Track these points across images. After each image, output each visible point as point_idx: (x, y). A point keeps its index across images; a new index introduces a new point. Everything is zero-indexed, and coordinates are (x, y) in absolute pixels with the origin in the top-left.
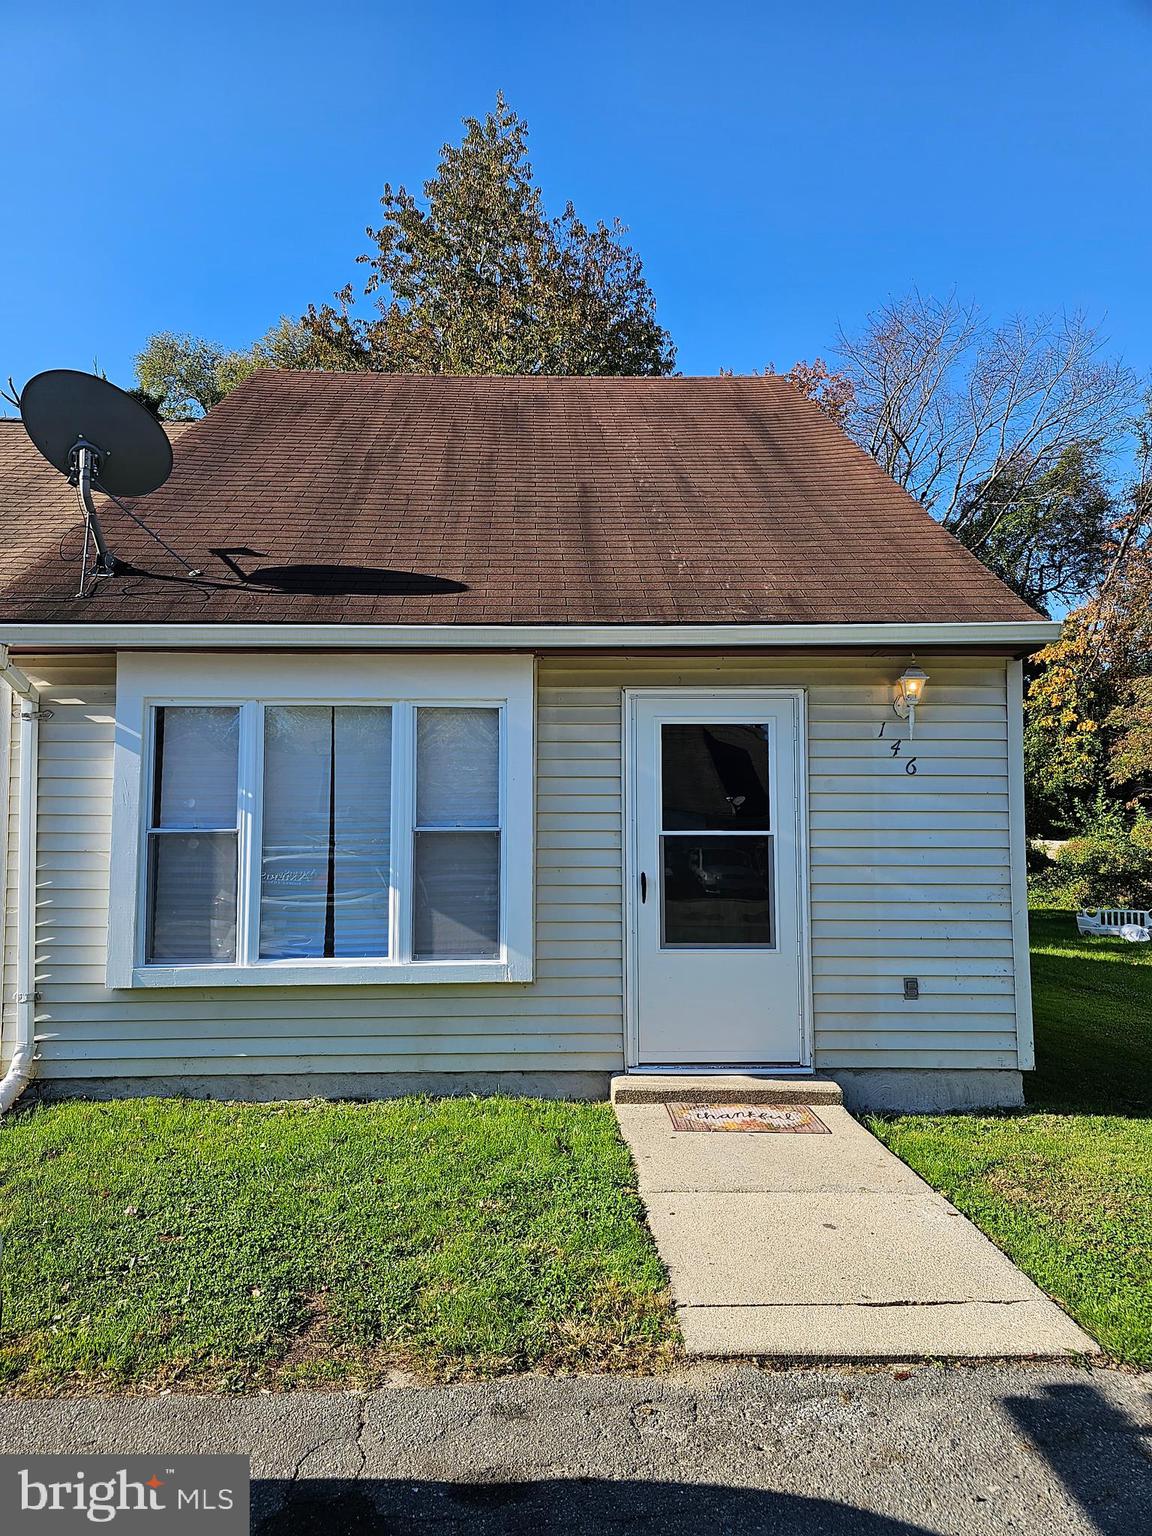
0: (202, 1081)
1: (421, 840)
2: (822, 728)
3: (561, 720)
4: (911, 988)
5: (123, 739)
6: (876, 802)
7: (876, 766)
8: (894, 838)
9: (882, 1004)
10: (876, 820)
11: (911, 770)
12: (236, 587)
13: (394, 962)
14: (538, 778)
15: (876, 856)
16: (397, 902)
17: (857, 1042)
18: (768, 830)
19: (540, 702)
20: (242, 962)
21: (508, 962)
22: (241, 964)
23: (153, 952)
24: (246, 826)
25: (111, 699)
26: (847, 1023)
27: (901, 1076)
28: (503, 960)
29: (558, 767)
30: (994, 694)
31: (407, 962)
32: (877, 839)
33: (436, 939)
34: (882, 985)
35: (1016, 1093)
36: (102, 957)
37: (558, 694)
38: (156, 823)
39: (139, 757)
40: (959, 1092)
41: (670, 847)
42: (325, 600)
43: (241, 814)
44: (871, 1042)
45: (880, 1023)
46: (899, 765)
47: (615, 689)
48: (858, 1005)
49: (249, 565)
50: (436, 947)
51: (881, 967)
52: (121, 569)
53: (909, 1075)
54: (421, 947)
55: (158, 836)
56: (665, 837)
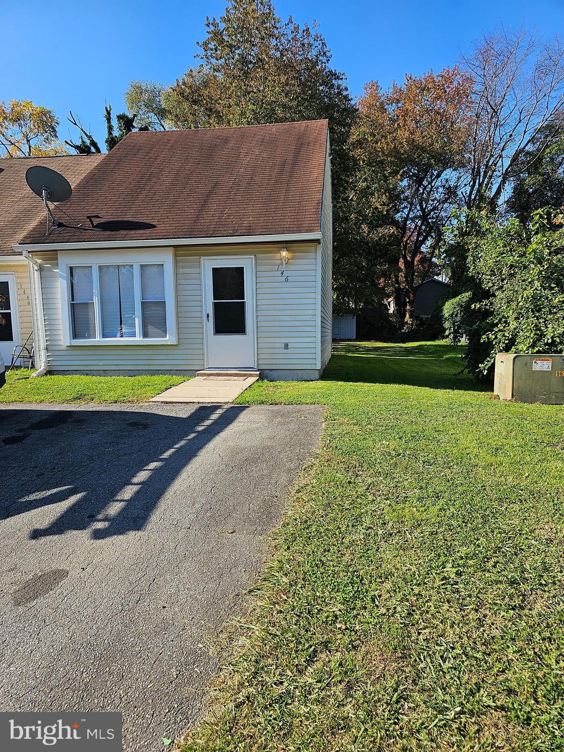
0: (92, 371)
1: (143, 304)
2: (260, 268)
3: (183, 267)
4: (286, 346)
5: (61, 277)
6: (277, 290)
7: (276, 279)
8: (281, 302)
9: (277, 351)
10: (276, 296)
11: (287, 280)
12: (90, 230)
13: (138, 339)
14: (177, 285)
15: (276, 307)
16: (138, 322)
17: (270, 362)
18: (244, 299)
19: (176, 262)
20: (98, 339)
21: (170, 339)
22: (98, 340)
23: (75, 336)
24: (96, 301)
25: (57, 264)
26: (267, 356)
27: (283, 371)
28: (168, 338)
29: (183, 282)
30: (312, 255)
31: (141, 339)
32: (276, 302)
33: (149, 333)
34: (278, 345)
35: (317, 376)
36: (62, 337)
37: (182, 259)
38: (73, 300)
39: (66, 281)
40: (300, 376)
41: (216, 305)
42: (113, 233)
43: (94, 297)
44: (274, 362)
45: (277, 356)
46: (283, 279)
47: (199, 257)
48: (270, 351)
49: (96, 221)
50: (149, 335)
51: (277, 340)
52: (60, 225)
53: (286, 371)
54: (145, 335)
55: (73, 304)
56: (215, 302)
